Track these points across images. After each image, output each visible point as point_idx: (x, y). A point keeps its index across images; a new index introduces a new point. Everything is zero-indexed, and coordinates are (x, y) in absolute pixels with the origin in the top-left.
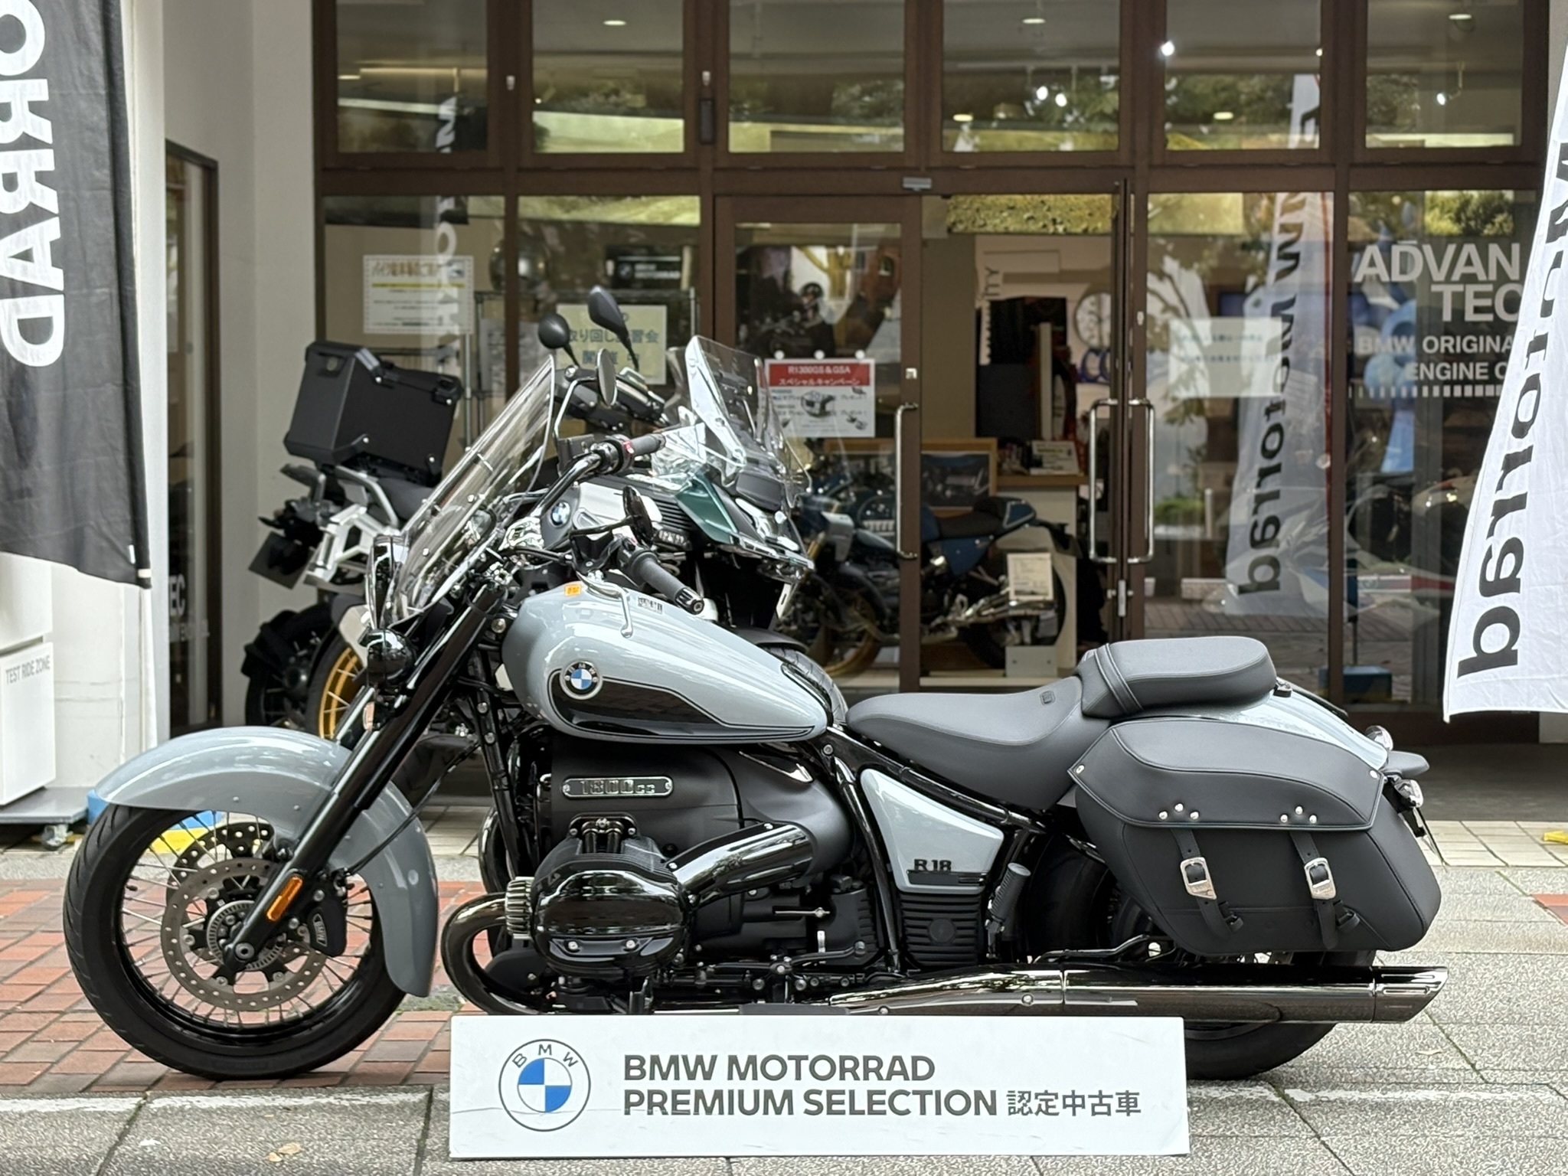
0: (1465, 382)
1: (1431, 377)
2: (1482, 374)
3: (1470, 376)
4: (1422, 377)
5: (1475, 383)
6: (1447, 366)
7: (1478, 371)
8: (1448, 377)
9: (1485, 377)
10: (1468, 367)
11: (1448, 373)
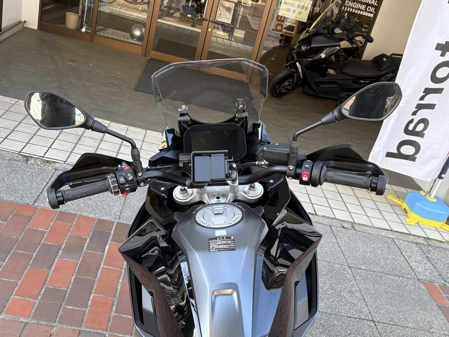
0: (359, 9)
1: (351, 6)
2: (364, 8)
3: (361, 8)
4: (349, 5)
5: (361, 10)
6: (356, 4)
7: (363, 7)
8: (355, 7)
9: (364, 10)
10: (361, 5)
11: (356, 6)
